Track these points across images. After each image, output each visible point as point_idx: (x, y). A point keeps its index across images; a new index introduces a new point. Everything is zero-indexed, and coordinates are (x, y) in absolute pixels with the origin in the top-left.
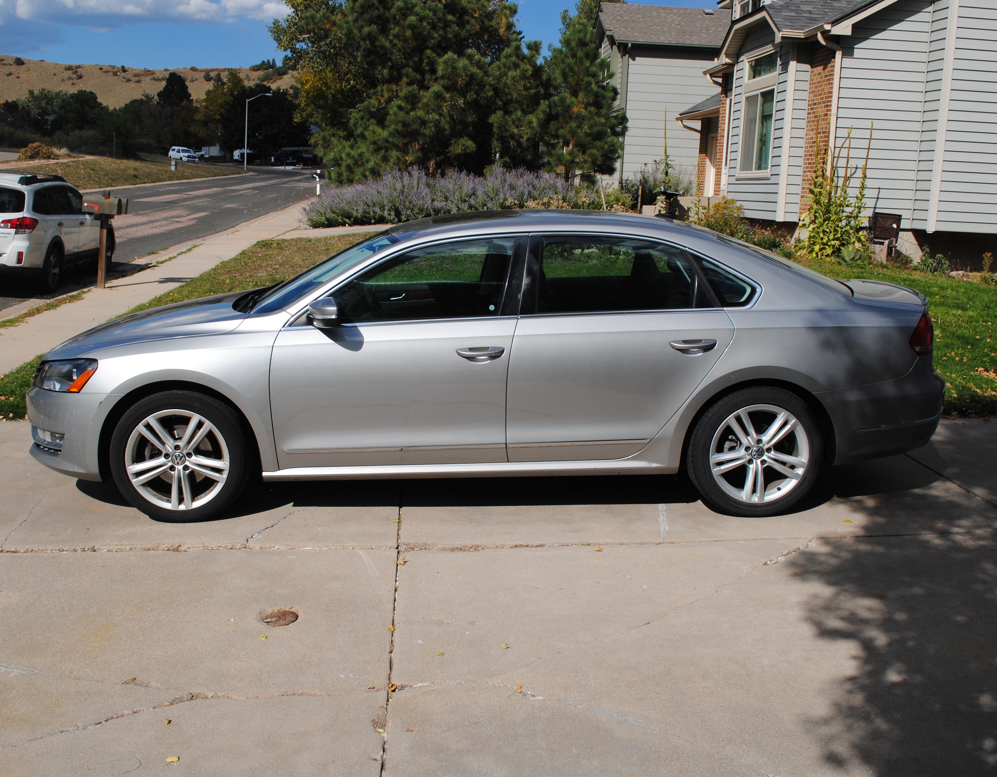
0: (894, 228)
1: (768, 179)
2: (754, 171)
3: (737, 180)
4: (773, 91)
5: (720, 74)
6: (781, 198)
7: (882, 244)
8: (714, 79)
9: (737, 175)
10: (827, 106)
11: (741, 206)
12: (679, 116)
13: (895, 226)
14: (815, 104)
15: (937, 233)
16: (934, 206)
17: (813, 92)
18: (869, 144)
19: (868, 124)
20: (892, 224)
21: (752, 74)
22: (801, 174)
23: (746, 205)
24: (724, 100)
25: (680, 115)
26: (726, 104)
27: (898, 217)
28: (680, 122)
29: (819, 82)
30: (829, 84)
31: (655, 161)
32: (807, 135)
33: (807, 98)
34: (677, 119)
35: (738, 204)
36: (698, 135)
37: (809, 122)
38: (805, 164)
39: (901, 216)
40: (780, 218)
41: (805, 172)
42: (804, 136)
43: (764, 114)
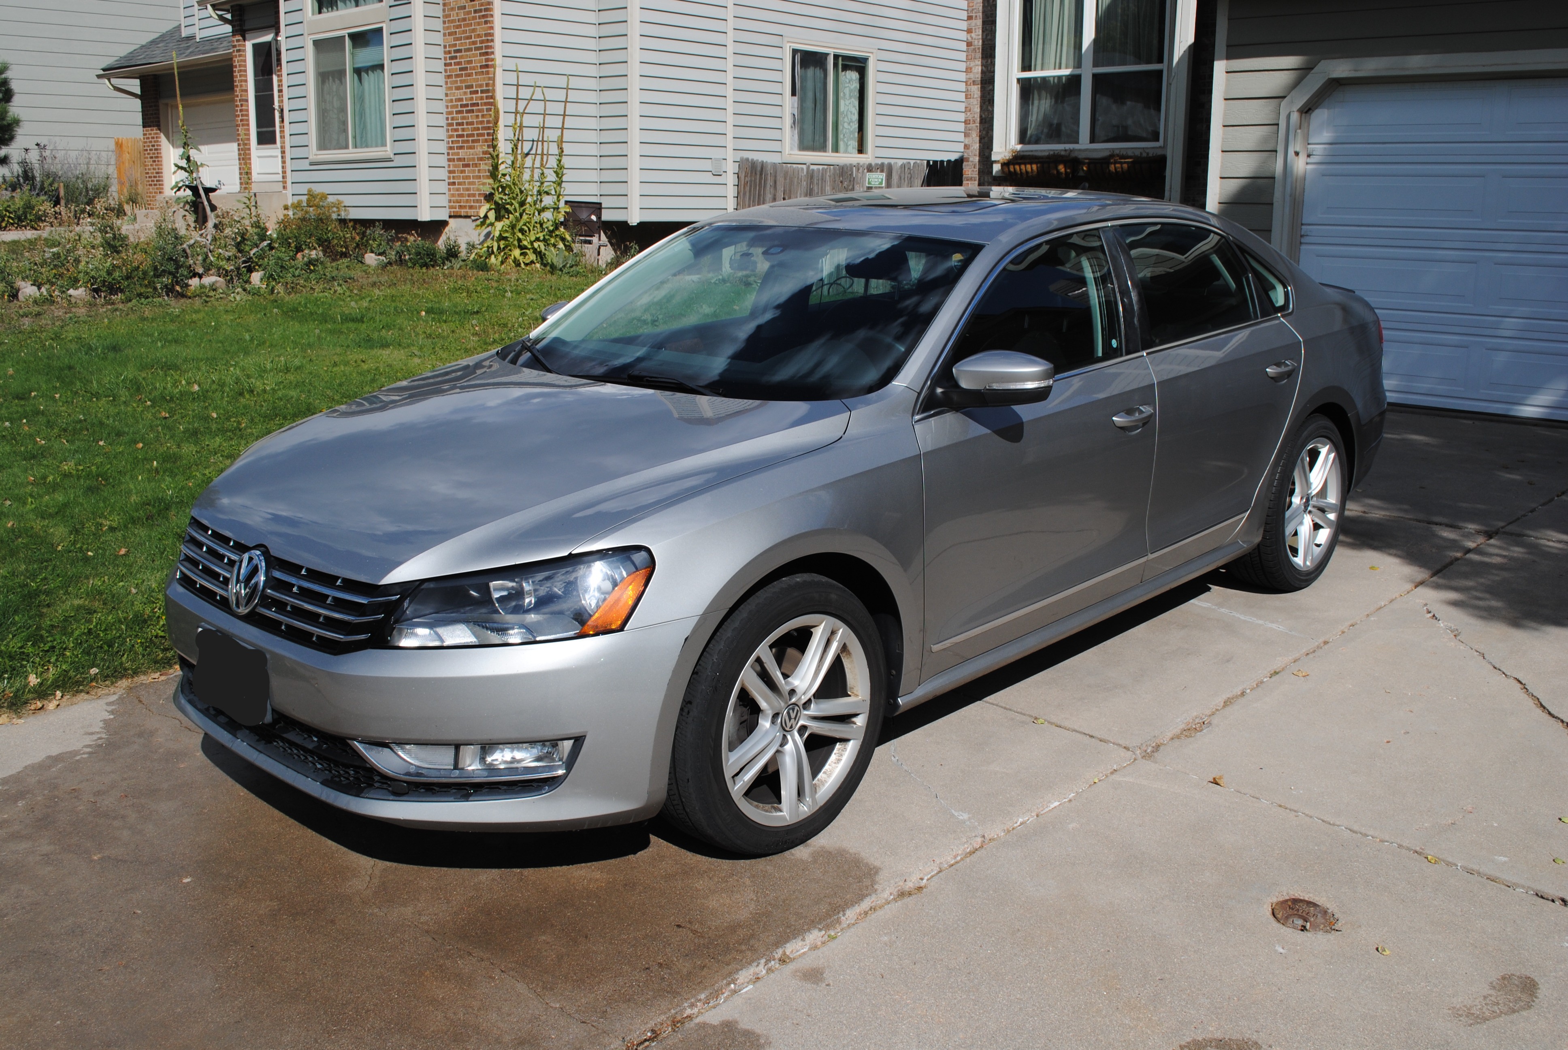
0: (592, 221)
1: (390, 160)
2: (351, 149)
3: (311, 164)
4: (380, 30)
5: (228, 7)
6: (424, 187)
7: (590, 242)
8: (217, 12)
9: (311, 157)
10: (487, 54)
11: (340, 202)
12: (102, 72)
13: (594, 218)
14: (459, 51)
15: (641, 224)
16: (635, 189)
17: (450, 34)
18: (565, 108)
19: (562, 82)
20: (590, 215)
21: (316, 5)
22: (445, 151)
23: (347, 201)
24: (240, 45)
25: (104, 70)
26: (244, 51)
27: (598, 206)
28: (107, 81)
29: (464, 20)
30: (486, 22)
31: (37, 145)
32: (447, 95)
33: (441, 42)
34: (99, 76)
35: (331, 199)
36: (137, 103)
37: (449, 77)
38: (451, 136)
39: (600, 204)
40: (425, 215)
41: (451, 148)
42: (443, 97)
43: (357, 66)
